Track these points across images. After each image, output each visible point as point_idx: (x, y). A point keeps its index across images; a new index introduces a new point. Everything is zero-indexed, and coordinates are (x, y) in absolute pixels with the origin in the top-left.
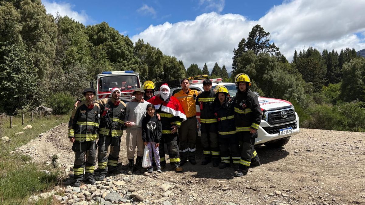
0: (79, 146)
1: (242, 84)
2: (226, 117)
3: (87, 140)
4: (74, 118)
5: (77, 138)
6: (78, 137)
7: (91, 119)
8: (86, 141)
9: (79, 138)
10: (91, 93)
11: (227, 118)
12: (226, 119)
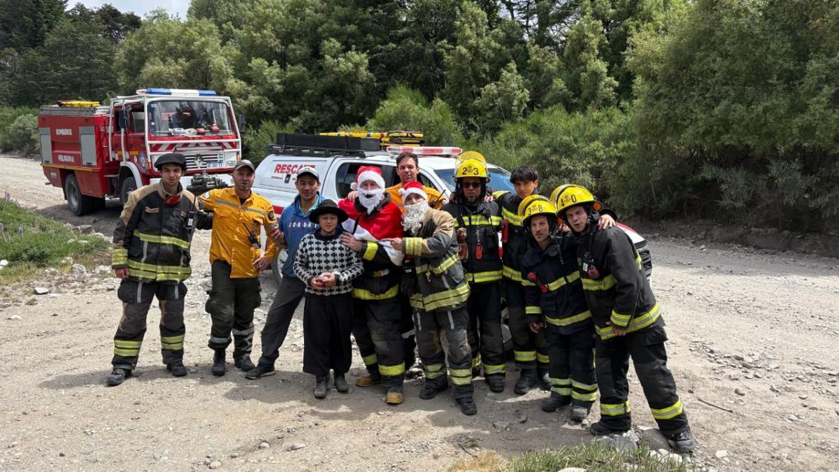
0: (136, 291)
1: (573, 212)
2: (563, 279)
3: (157, 279)
4: (129, 223)
5: (134, 271)
6: (136, 269)
7: (170, 228)
8: (155, 279)
9: (137, 271)
10: (175, 168)
11: (566, 280)
12: (565, 283)
